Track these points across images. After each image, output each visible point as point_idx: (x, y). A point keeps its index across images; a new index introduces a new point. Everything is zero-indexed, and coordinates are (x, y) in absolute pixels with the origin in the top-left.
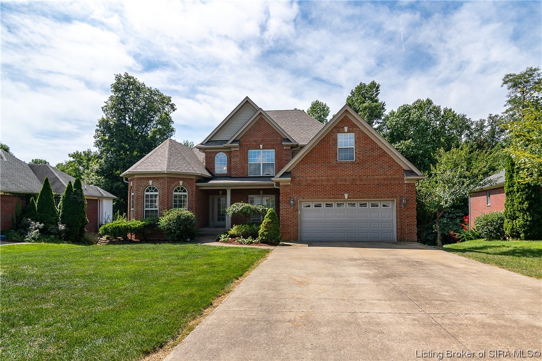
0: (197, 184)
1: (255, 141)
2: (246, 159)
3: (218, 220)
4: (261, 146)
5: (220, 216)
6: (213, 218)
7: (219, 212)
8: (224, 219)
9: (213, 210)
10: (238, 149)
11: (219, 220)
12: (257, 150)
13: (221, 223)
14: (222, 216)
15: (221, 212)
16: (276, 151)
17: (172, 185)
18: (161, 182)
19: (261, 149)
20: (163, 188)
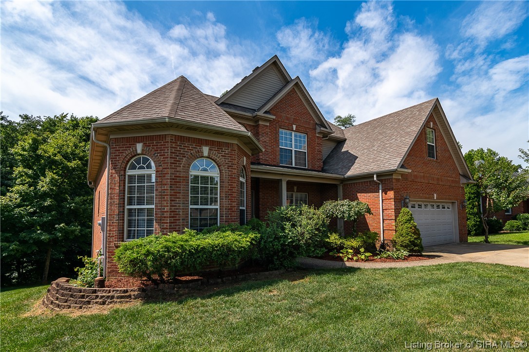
1: (287, 118)
2: (277, 141)
4: (294, 127)
10: (268, 124)
12: (288, 132)
16: (308, 137)
18: (227, 154)
19: (294, 131)
20: (230, 166)
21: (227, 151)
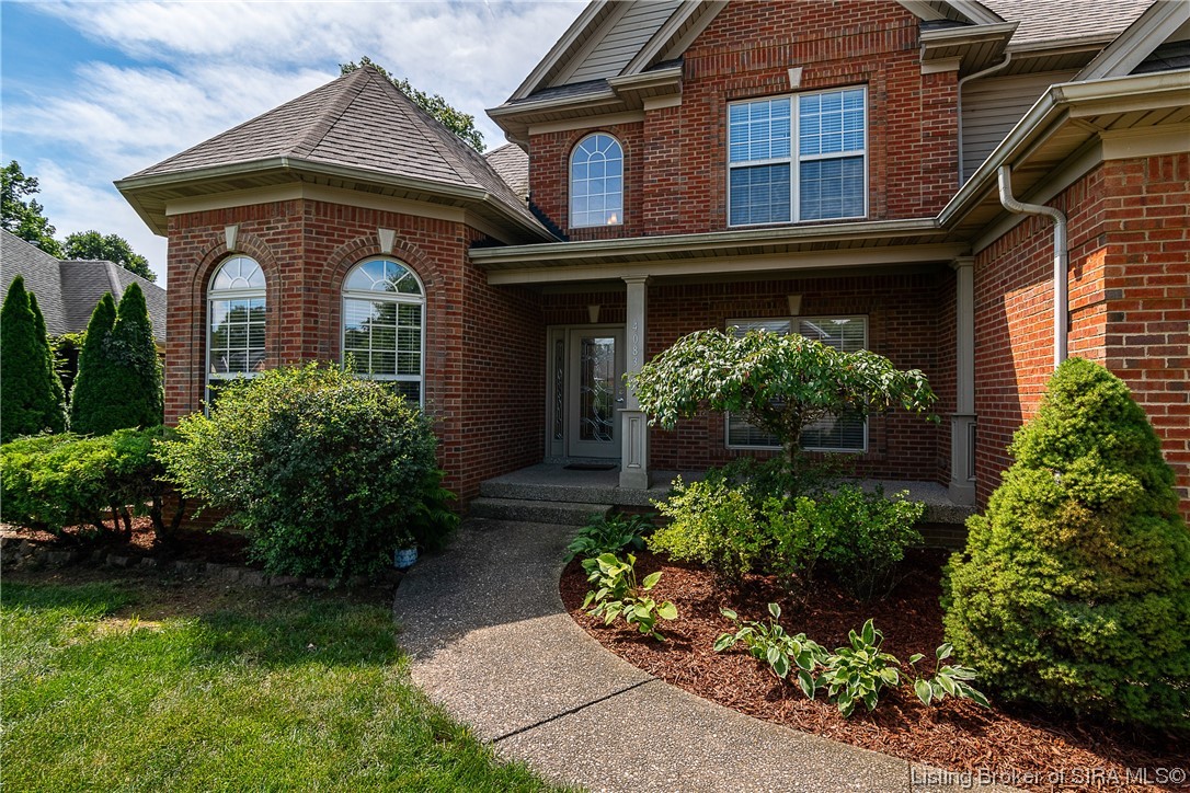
0: (474, 253)
1: (762, 54)
2: (714, 149)
3: (582, 437)
4: (795, 76)
5: (592, 416)
6: (559, 428)
7: (586, 399)
8: (608, 433)
9: (560, 389)
10: (678, 102)
11: (586, 434)
12: (770, 102)
13: (595, 449)
14: (600, 421)
15: (597, 403)
16: (872, 95)
17: (337, 248)
18: (279, 233)
19: (796, 91)
20: (288, 265)
21: (279, 225)
